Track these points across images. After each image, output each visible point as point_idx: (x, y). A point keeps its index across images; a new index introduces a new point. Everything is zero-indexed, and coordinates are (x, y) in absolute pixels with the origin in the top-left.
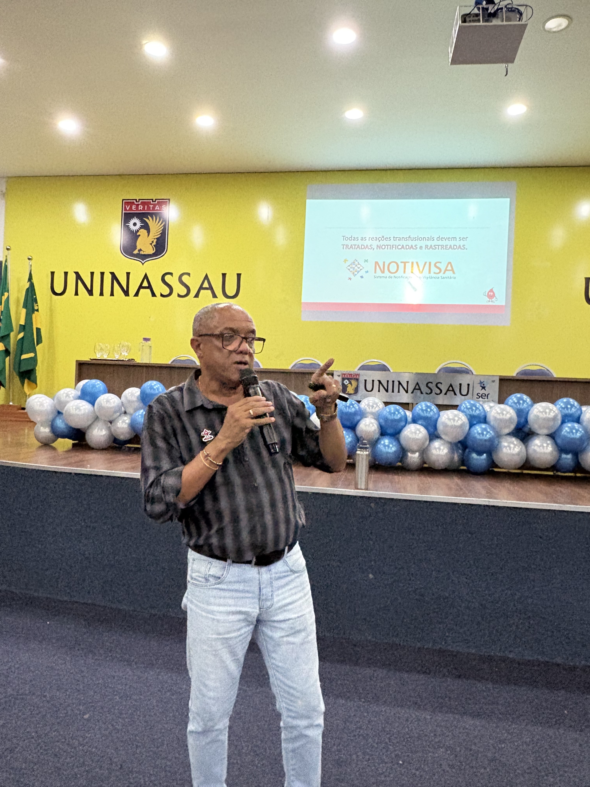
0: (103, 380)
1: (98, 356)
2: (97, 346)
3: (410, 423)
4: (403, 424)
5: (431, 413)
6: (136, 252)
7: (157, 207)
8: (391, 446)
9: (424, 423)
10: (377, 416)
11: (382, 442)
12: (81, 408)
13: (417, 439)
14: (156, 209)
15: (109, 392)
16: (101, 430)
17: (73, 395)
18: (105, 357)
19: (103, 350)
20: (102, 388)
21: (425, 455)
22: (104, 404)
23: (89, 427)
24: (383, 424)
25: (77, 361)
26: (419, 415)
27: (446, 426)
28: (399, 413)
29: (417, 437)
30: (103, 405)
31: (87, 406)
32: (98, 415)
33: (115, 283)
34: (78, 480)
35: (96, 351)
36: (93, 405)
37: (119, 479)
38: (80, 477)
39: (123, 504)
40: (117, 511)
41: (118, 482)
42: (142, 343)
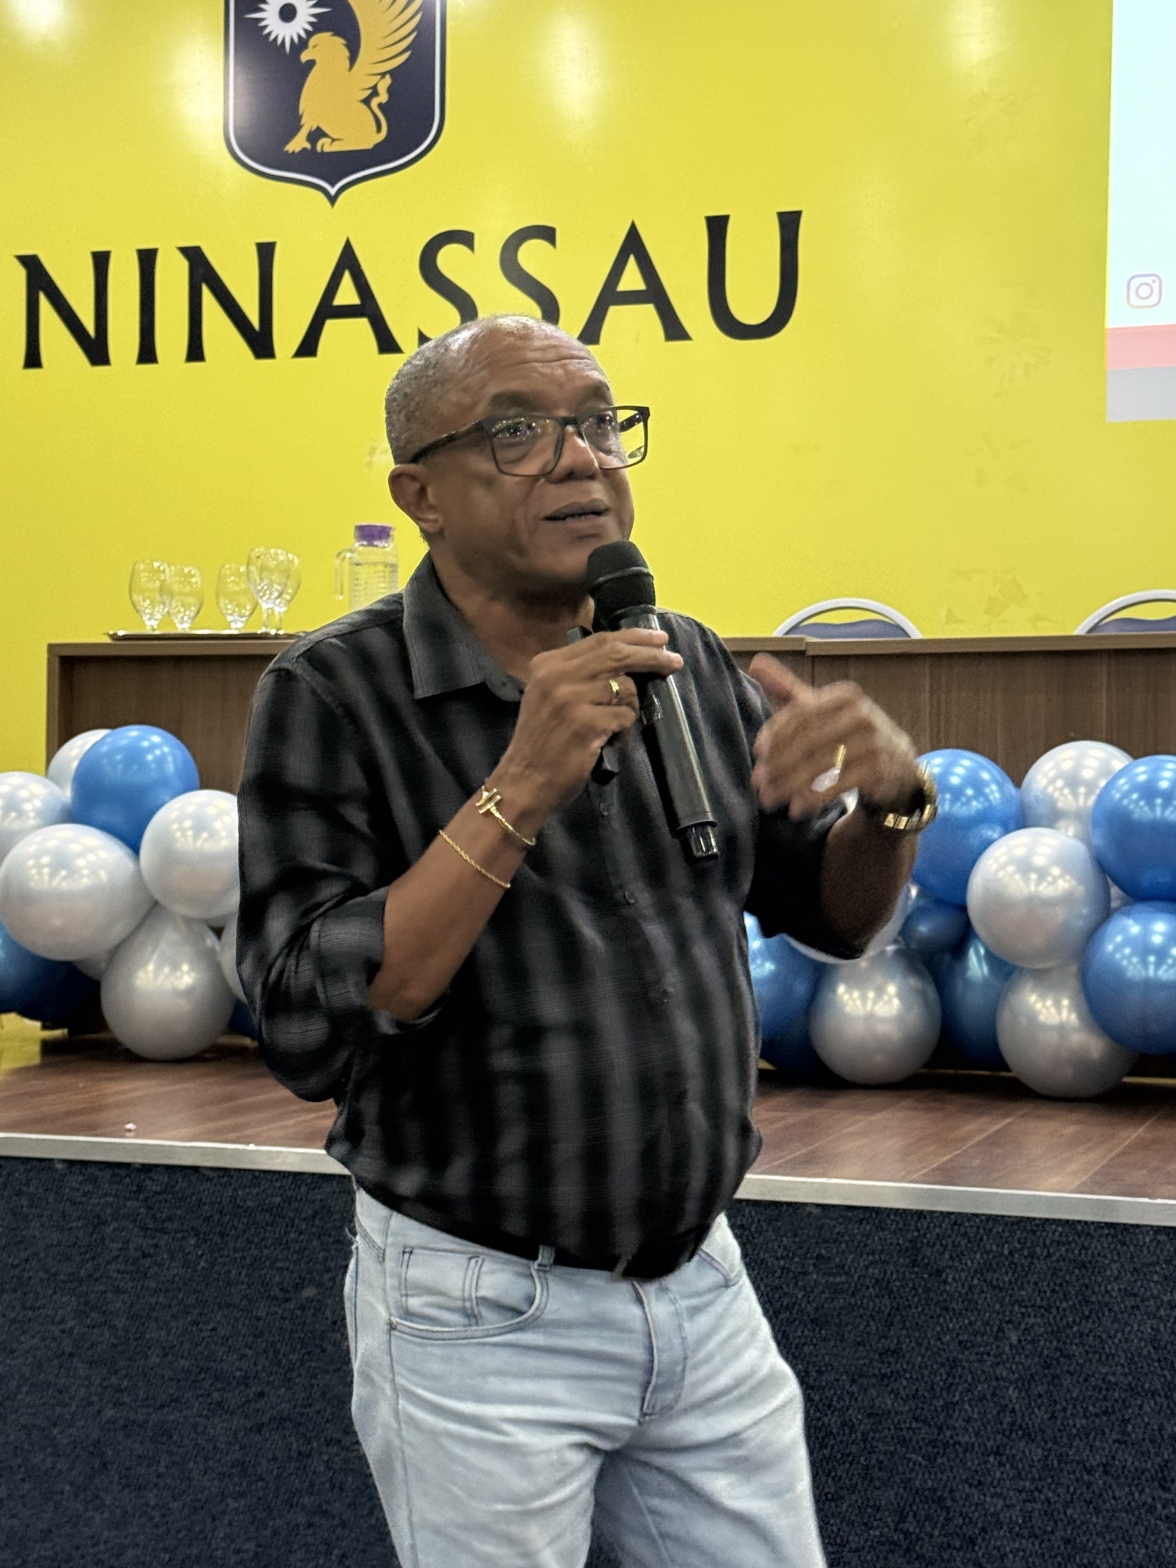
0: (175, 728)
1: (151, 625)
2: (143, 577)
6: (298, 144)
12: (81, 862)
15: (205, 784)
16: (176, 967)
17: (37, 803)
18: (183, 627)
19: (172, 595)
20: (170, 767)
22: (186, 843)
23: (117, 951)
25: (51, 647)
30: (178, 846)
31: (103, 855)
32: (158, 897)
33: (208, 300)
34: (85, 1194)
35: (140, 598)
36: (134, 847)
37: (278, 1184)
38: (94, 1180)
39: (303, 1308)
40: (273, 1344)
41: (278, 1200)
42: (351, 551)
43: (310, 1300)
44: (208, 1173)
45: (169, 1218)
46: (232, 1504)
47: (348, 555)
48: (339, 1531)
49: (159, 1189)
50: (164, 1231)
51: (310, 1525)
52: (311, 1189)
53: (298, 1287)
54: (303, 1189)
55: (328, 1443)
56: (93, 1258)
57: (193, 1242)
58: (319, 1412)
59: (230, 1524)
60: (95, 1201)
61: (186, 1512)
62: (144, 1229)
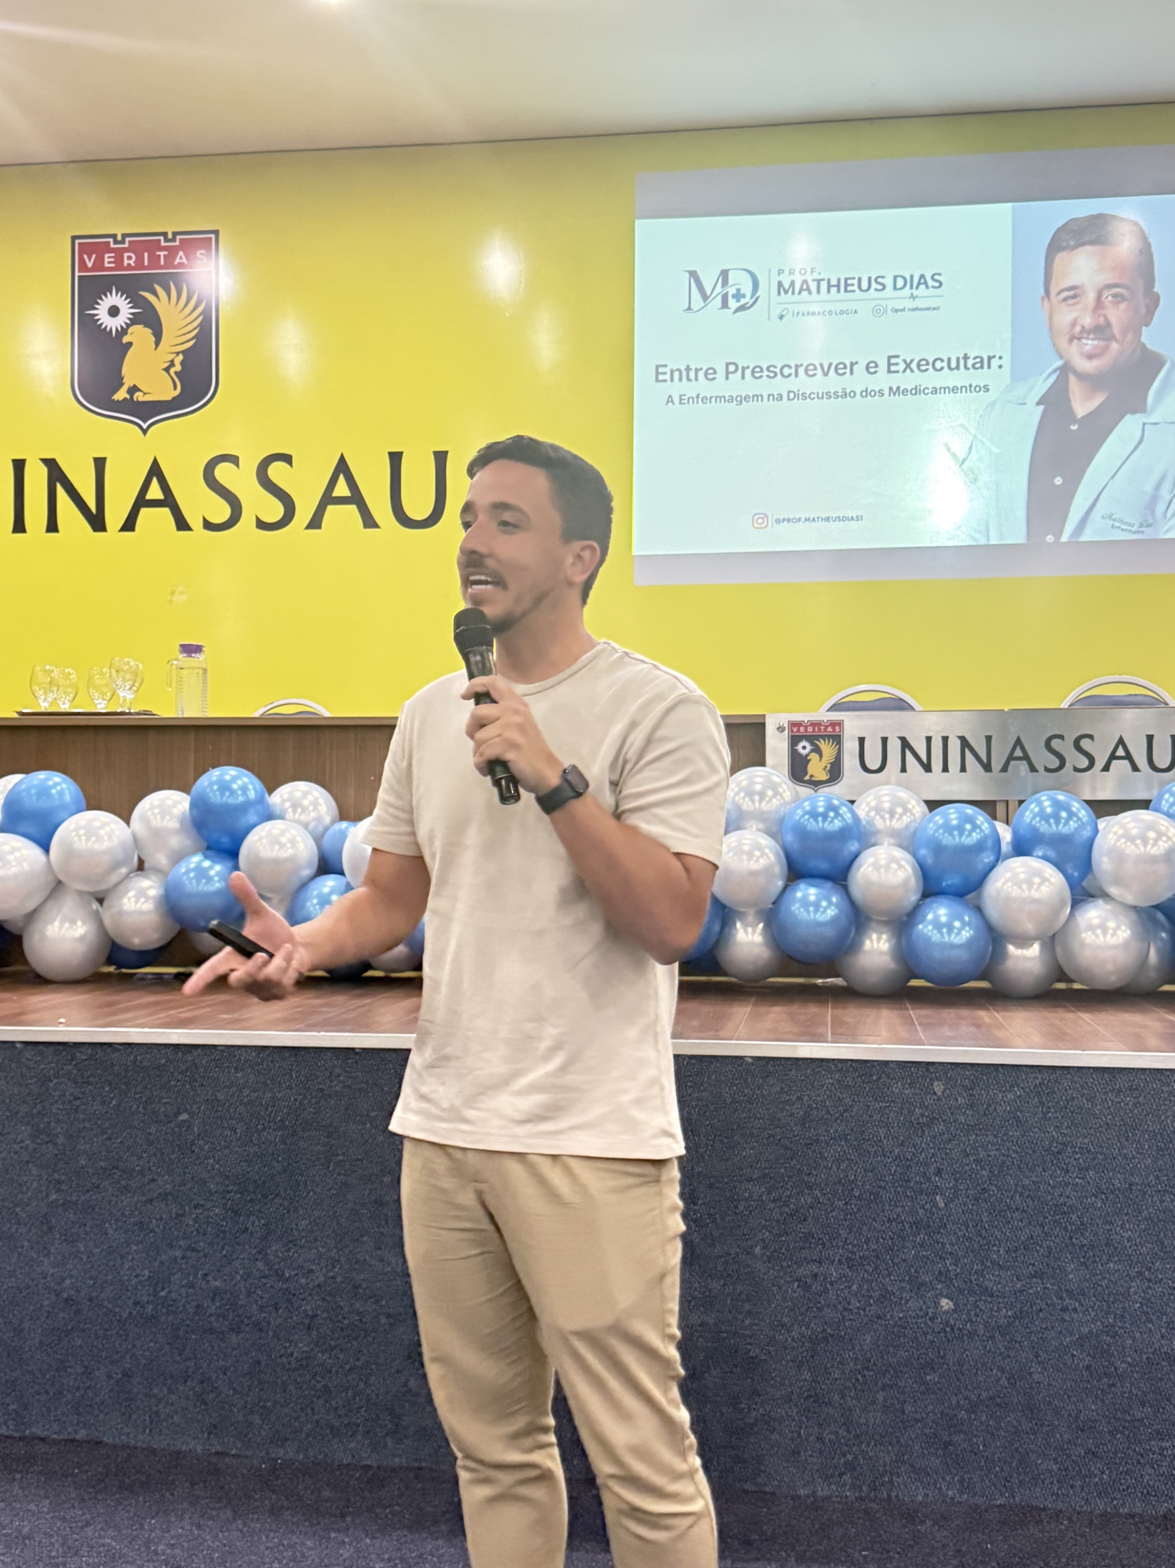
0: (63, 771)
1: (44, 706)
2: (39, 675)
3: (1007, 857)
4: (987, 858)
5: (1073, 824)
6: (121, 395)
7: (180, 257)
8: (957, 924)
9: (1051, 853)
10: (909, 842)
11: (930, 917)
12: (11, 858)
13: (1035, 901)
14: (177, 261)
15: (90, 807)
16: (73, 922)
18: (65, 707)
19: (58, 686)
20: (68, 798)
21: (1059, 950)
22: (81, 844)
23: (31, 916)
24: (930, 861)
26: (1035, 830)
27: (1119, 858)
28: (975, 826)
29: (1036, 895)
30: (75, 846)
31: (26, 853)
32: (62, 878)
33: (61, 492)
34: (36, 1062)
35: (37, 689)
36: (46, 848)
37: (164, 1052)
38: (42, 1053)
39: (179, 1126)
40: (161, 1150)
41: (163, 1061)
42: (176, 659)
43: (184, 1121)
44: (117, 1046)
45: (92, 1075)
46: (134, 1248)
47: (175, 662)
48: (203, 1260)
49: (85, 1057)
50: (89, 1083)
51: (183, 1258)
52: (184, 1053)
53: (177, 1114)
54: (180, 1054)
55: (196, 1207)
56: (41, 1102)
57: (107, 1089)
58: (189, 1189)
59: (133, 1259)
60: (42, 1066)
61: (104, 1254)
62: (76, 1082)
